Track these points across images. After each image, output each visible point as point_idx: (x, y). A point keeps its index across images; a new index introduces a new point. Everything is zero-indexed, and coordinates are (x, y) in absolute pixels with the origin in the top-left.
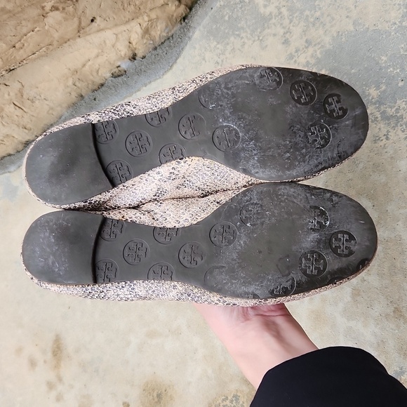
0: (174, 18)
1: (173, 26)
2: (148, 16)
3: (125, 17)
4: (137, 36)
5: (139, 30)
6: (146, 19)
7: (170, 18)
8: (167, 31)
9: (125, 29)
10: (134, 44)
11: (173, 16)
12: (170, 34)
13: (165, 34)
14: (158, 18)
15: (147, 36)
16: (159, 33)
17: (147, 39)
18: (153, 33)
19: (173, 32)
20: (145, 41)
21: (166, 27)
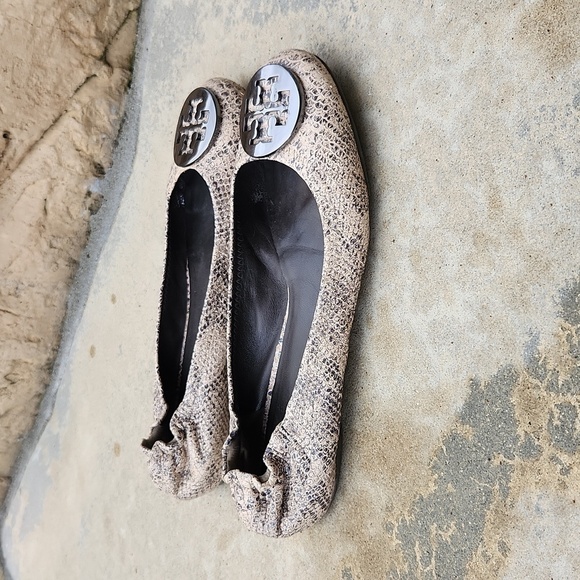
0: (114, 89)
1: (120, 102)
2: (79, 102)
3: (47, 115)
4: (79, 136)
5: (77, 126)
6: (78, 107)
7: (109, 92)
8: (114, 111)
9: (60, 133)
10: (85, 149)
11: (110, 88)
12: (121, 114)
13: (114, 117)
14: (92, 100)
15: (93, 130)
16: (106, 118)
17: (96, 134)
18: (98, 123)
19: (123, 109)
20: (95, 138)
21: (110, 105)
